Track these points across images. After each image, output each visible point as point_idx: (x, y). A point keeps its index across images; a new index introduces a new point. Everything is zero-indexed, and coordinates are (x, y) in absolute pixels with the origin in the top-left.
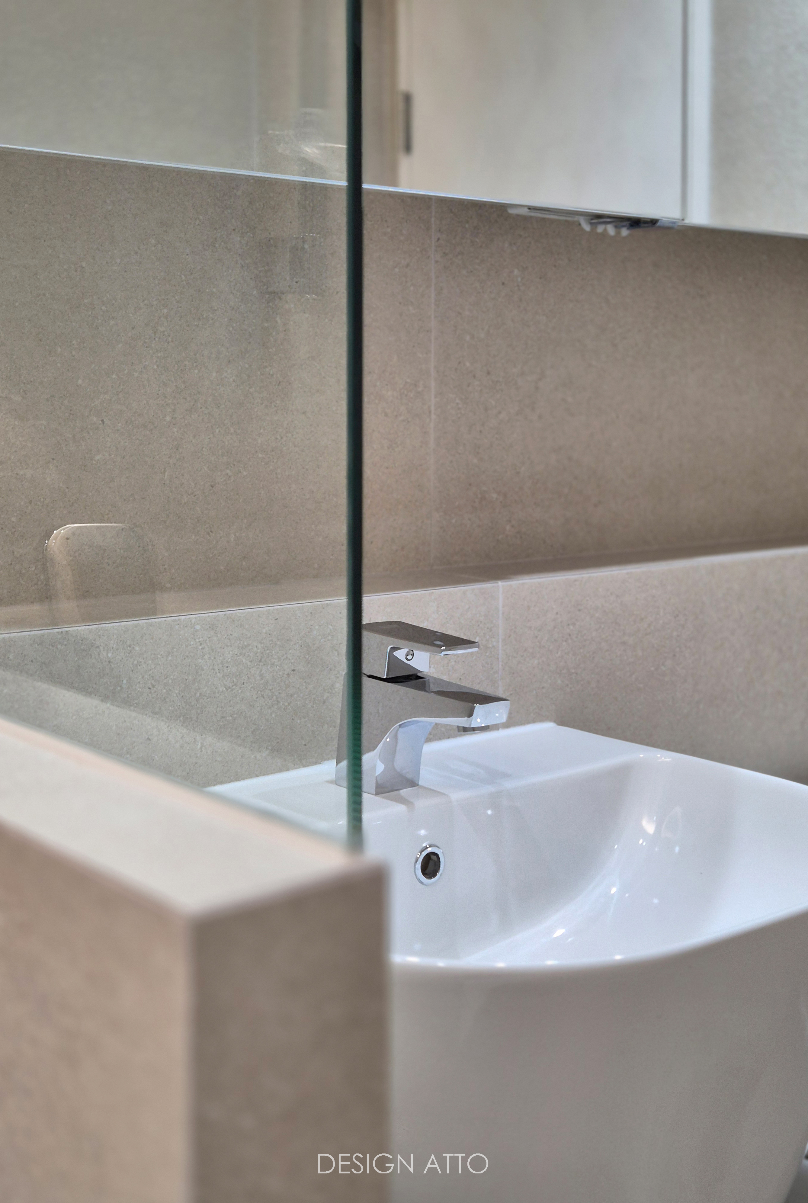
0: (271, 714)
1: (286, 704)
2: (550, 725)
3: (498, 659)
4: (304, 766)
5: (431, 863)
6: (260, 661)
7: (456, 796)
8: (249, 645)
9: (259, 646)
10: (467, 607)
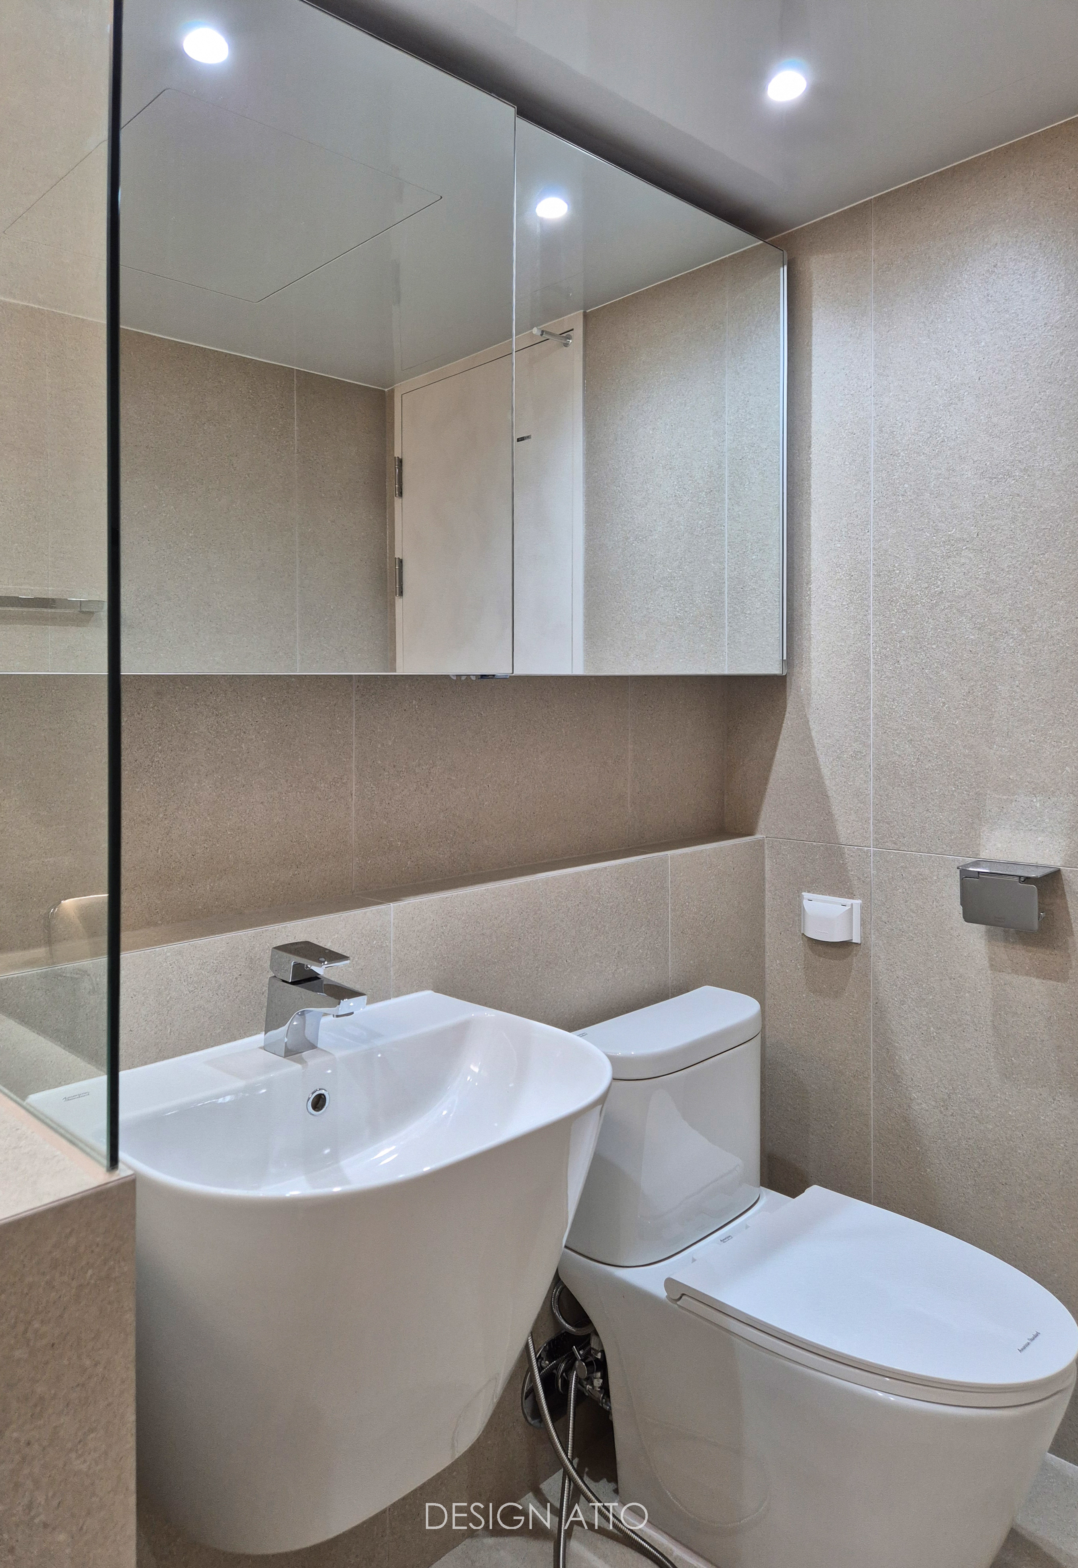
0: (223, 1005)
1: (235, 997)
2: (428, 993)
3: (390, 953)
4: (248, 1037)
5: (321, 1100)
6: (216, 971)
7: (339, 1054)
8: (207, 962)
9: (215, 962)
10: (367, 922)
